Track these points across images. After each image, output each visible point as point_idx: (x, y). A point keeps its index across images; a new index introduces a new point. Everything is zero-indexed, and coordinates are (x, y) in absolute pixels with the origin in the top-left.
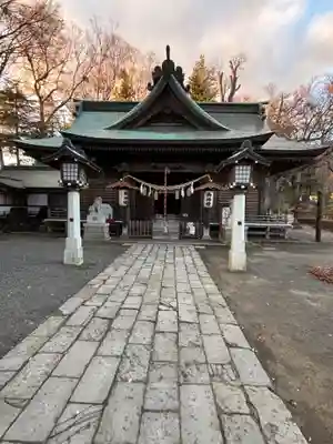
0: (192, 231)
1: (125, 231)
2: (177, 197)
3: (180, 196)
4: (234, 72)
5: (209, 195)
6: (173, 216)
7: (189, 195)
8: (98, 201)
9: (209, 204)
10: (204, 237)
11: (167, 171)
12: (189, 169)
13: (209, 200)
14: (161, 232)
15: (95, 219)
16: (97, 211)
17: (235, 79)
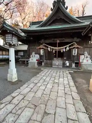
0: (68, 64)
1: (43, 64)
2: (62, 52)
3: (63, 51)
4: (84, 9)
5: (75, 50)
6: (60, 59)
7: (66, 50)
8: (33, 53)
9: (75, 54)
10: (72, 67)
11: (58, 41)
12: (67, 40)
13: (75, 52)
14: (55, 65)
15: (32, 60)
16: (33, 57)
17: (84, 11)
